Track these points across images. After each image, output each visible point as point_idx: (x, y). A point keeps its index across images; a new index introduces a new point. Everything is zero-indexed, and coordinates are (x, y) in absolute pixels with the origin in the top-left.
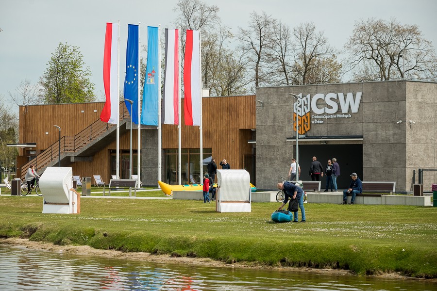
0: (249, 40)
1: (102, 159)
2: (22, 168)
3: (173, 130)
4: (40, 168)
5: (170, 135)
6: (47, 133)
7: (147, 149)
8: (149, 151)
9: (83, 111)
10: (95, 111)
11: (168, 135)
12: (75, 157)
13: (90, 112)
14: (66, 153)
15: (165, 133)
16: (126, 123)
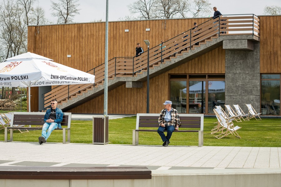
0: (60, 10)
1: (158, 85)
2: (45, 95)
3: (277, 51)
4: (75, 95)
5: (272, 57)
6: (69, 56)
7: (235, 74)
8: (237, 76)
9: (127, 31)
10: (148, 30)
11: (270, 57)
12: (133, 82)
13: (139, 31)
14: (118, 78)
15: (264, 55)
16: (222, 42)
